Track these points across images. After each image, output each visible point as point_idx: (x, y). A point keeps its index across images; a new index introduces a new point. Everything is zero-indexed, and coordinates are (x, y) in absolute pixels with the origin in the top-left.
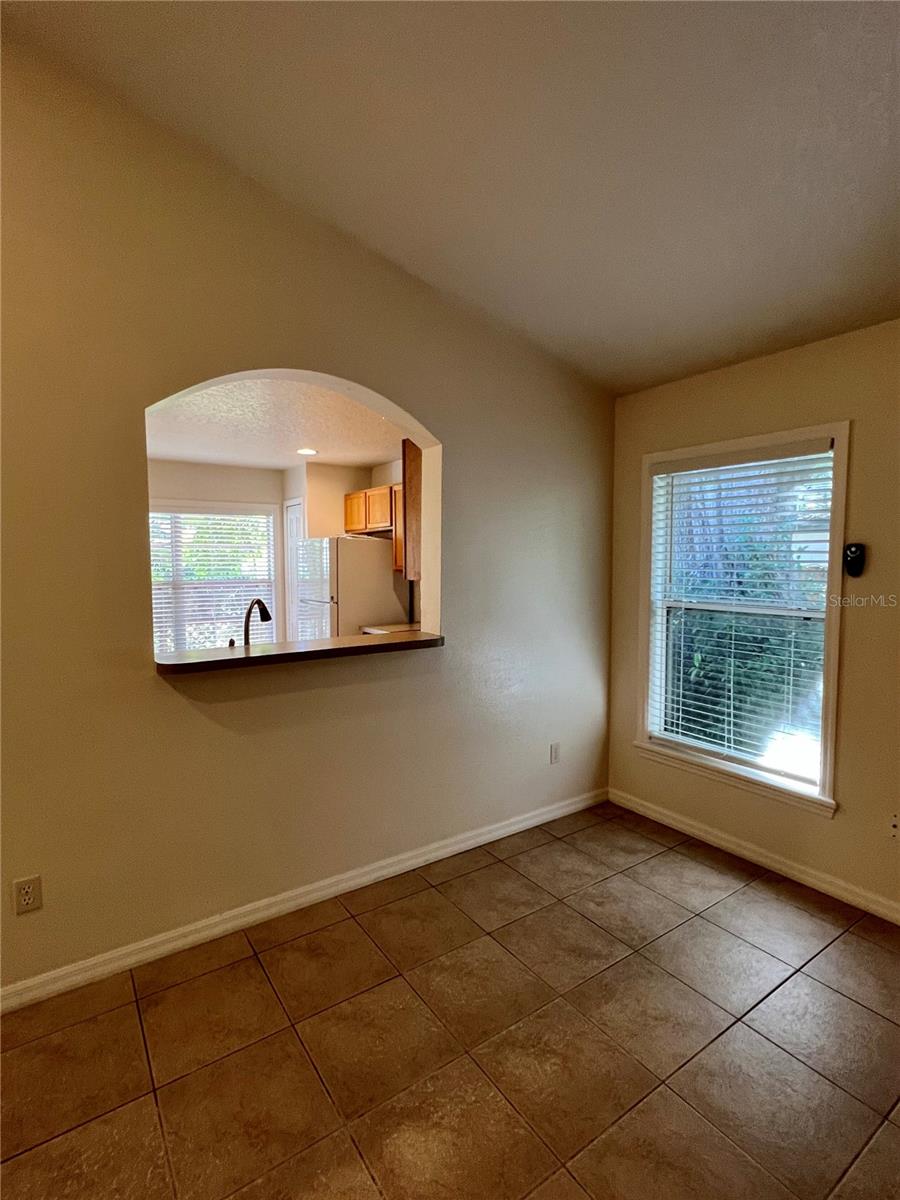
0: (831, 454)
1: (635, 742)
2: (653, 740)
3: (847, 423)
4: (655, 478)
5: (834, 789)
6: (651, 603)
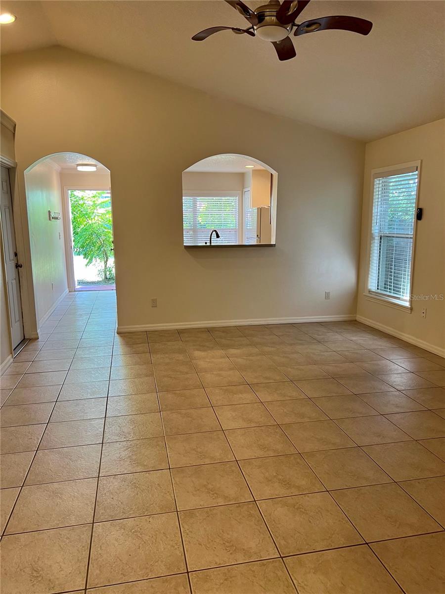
0: (417, 172)
1: (364, 294)
2: (371, 292)
3: (420, 161)
4: (375, 180)
5: (411, 301)
6: (372, 234)
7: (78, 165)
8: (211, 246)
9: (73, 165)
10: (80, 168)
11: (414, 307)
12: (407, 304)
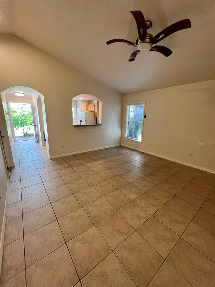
0: (144, 105)
1: (124, 138)
2: (126, 138)
3: (145, 101)
4: (127, 106)
5: (142, 141)
6: (126, 121)
7: (15, 93)
8: (80, 126)
9: (13, 93)
10: (16, 94)
11: (143, 142)
12: (140, 141)
